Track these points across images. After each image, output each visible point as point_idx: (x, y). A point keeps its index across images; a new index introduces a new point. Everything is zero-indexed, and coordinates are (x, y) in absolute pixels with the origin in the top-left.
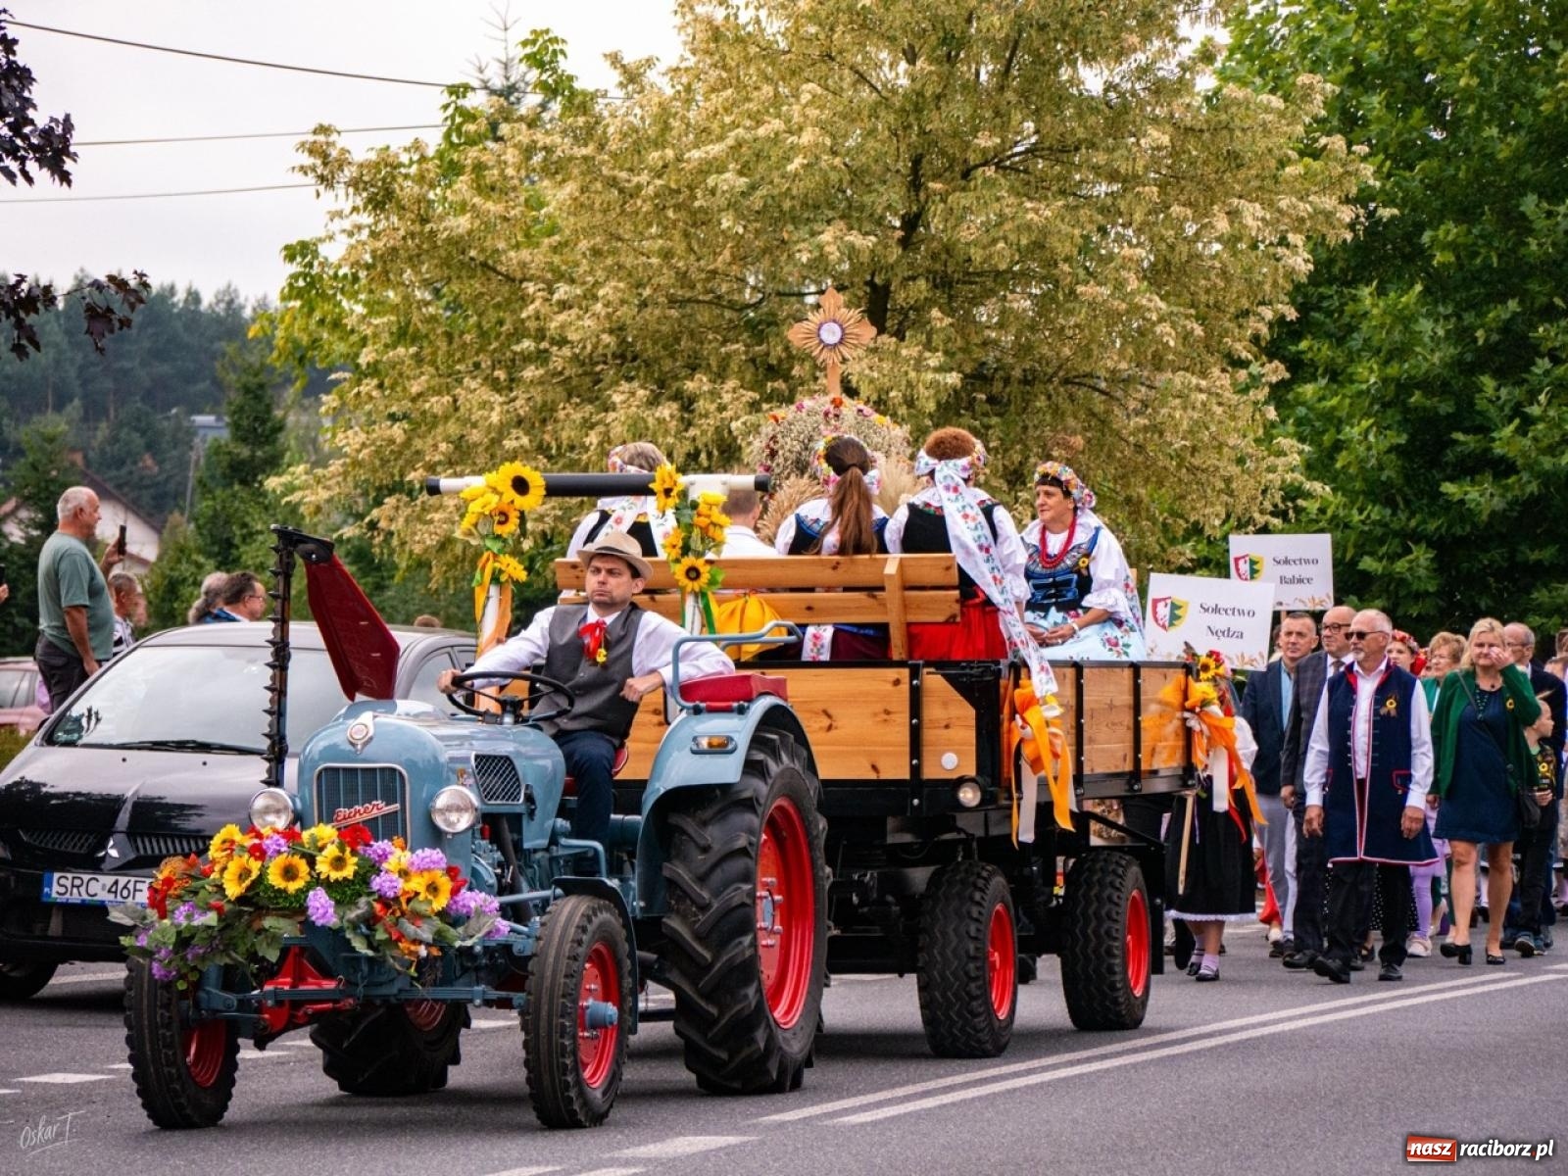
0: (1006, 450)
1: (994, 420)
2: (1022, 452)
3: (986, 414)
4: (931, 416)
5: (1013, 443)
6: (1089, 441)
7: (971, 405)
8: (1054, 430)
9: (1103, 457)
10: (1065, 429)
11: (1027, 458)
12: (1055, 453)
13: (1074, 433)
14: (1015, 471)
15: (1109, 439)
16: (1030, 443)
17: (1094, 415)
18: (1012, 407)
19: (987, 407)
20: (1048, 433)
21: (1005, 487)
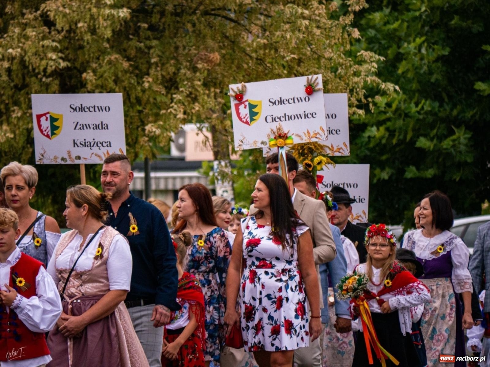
0: (163, 64)
1: (155, 43)
2: (175, 65)
3: (148, 38)
4: (108, 40)
5: (168, 59)
6: (223, 56)
7: (137, 32)
8: (198, 48)
9: (234, 68)
10: (206, 48)
11: (179, 70)
12: (200, 66)
13: (213, 51)
14: (171, 79)
15: (239, 54)
16: (181, 59)
17: (227, 37)
18: (167, 33)
19: (149, 33)
20: (193, 51)
21: (164, 91)
